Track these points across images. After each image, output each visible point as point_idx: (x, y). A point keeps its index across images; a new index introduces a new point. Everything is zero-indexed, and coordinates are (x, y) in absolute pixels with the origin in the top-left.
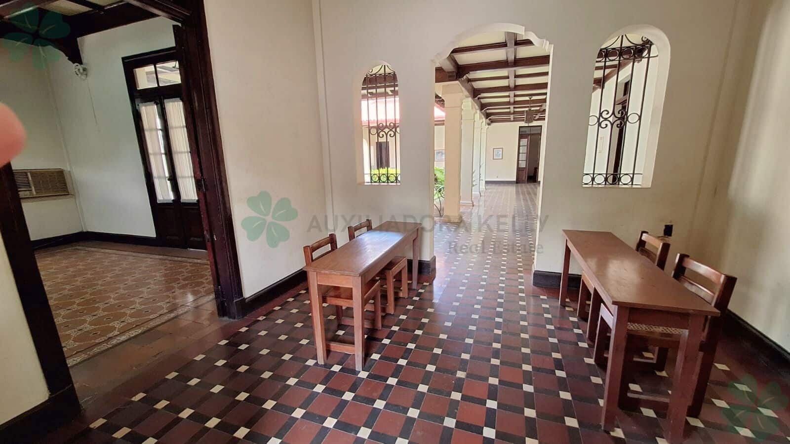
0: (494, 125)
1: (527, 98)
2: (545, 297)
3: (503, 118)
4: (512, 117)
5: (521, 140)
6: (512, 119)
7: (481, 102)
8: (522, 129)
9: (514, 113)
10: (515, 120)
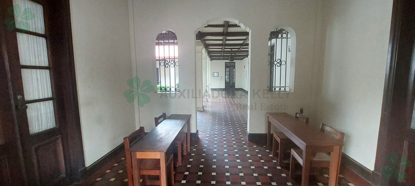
0: (213, 61)
1: (230, 50)
2: (256, 146)
3: (218, 58)
4: (222, 58)
5: (226, 69)
6: (222, 59)
7: (208, 50)
8: (226, 64)
9: (223, 56)
10: (223, 59)
